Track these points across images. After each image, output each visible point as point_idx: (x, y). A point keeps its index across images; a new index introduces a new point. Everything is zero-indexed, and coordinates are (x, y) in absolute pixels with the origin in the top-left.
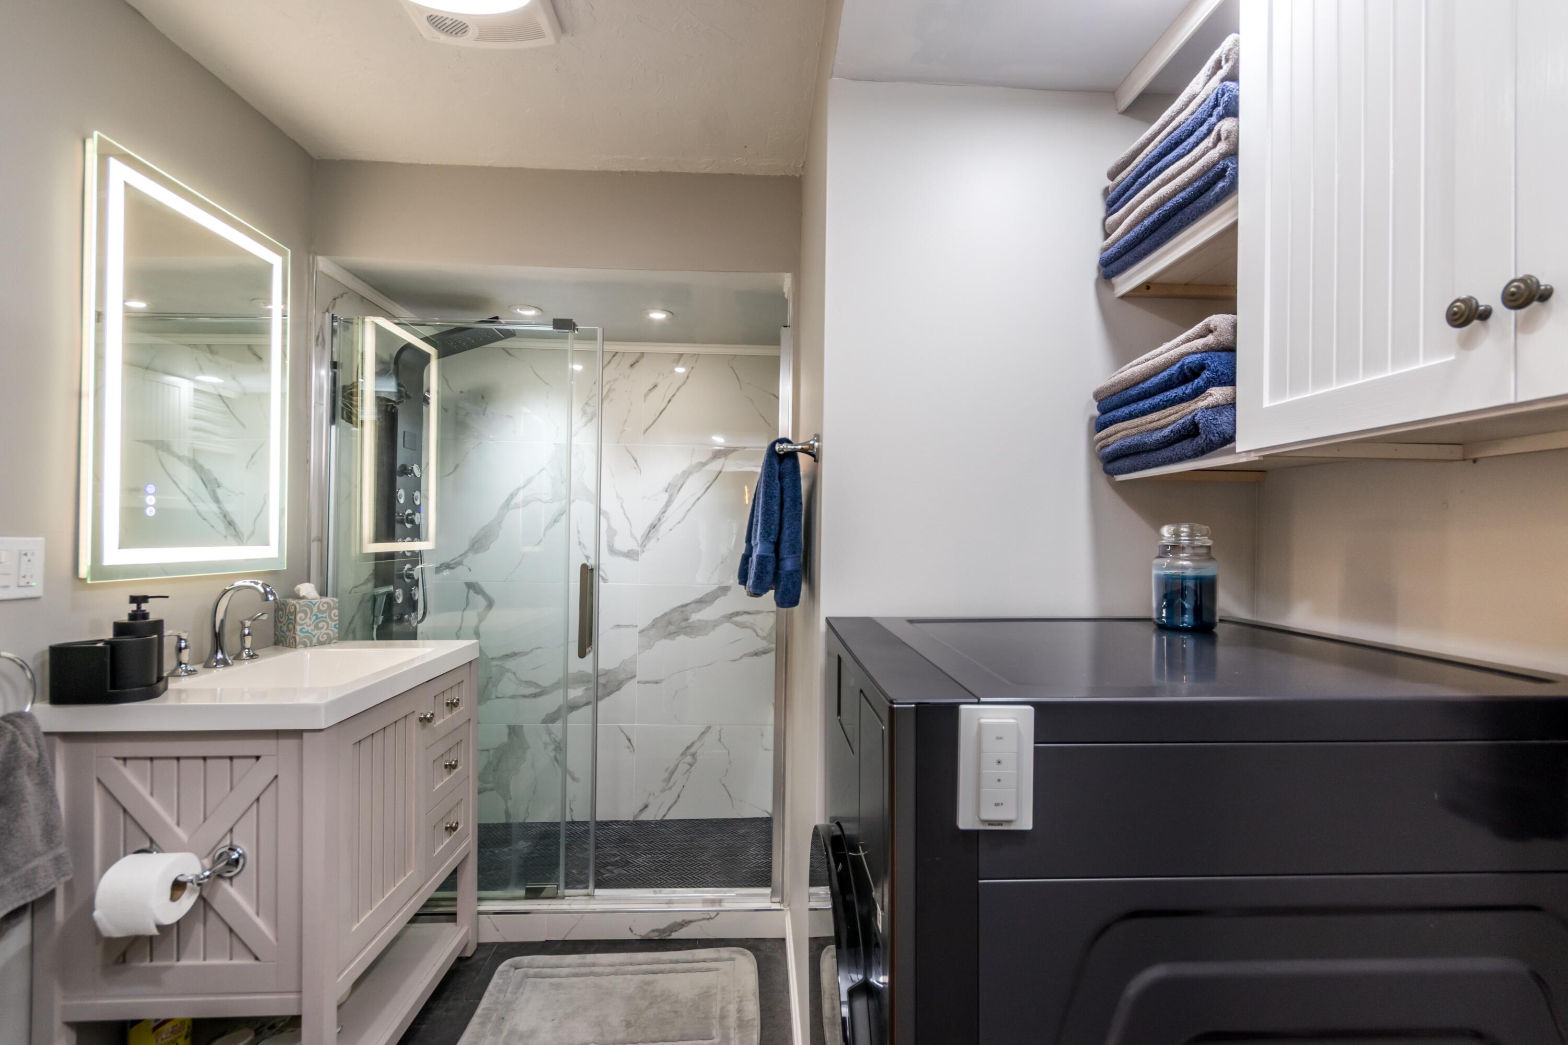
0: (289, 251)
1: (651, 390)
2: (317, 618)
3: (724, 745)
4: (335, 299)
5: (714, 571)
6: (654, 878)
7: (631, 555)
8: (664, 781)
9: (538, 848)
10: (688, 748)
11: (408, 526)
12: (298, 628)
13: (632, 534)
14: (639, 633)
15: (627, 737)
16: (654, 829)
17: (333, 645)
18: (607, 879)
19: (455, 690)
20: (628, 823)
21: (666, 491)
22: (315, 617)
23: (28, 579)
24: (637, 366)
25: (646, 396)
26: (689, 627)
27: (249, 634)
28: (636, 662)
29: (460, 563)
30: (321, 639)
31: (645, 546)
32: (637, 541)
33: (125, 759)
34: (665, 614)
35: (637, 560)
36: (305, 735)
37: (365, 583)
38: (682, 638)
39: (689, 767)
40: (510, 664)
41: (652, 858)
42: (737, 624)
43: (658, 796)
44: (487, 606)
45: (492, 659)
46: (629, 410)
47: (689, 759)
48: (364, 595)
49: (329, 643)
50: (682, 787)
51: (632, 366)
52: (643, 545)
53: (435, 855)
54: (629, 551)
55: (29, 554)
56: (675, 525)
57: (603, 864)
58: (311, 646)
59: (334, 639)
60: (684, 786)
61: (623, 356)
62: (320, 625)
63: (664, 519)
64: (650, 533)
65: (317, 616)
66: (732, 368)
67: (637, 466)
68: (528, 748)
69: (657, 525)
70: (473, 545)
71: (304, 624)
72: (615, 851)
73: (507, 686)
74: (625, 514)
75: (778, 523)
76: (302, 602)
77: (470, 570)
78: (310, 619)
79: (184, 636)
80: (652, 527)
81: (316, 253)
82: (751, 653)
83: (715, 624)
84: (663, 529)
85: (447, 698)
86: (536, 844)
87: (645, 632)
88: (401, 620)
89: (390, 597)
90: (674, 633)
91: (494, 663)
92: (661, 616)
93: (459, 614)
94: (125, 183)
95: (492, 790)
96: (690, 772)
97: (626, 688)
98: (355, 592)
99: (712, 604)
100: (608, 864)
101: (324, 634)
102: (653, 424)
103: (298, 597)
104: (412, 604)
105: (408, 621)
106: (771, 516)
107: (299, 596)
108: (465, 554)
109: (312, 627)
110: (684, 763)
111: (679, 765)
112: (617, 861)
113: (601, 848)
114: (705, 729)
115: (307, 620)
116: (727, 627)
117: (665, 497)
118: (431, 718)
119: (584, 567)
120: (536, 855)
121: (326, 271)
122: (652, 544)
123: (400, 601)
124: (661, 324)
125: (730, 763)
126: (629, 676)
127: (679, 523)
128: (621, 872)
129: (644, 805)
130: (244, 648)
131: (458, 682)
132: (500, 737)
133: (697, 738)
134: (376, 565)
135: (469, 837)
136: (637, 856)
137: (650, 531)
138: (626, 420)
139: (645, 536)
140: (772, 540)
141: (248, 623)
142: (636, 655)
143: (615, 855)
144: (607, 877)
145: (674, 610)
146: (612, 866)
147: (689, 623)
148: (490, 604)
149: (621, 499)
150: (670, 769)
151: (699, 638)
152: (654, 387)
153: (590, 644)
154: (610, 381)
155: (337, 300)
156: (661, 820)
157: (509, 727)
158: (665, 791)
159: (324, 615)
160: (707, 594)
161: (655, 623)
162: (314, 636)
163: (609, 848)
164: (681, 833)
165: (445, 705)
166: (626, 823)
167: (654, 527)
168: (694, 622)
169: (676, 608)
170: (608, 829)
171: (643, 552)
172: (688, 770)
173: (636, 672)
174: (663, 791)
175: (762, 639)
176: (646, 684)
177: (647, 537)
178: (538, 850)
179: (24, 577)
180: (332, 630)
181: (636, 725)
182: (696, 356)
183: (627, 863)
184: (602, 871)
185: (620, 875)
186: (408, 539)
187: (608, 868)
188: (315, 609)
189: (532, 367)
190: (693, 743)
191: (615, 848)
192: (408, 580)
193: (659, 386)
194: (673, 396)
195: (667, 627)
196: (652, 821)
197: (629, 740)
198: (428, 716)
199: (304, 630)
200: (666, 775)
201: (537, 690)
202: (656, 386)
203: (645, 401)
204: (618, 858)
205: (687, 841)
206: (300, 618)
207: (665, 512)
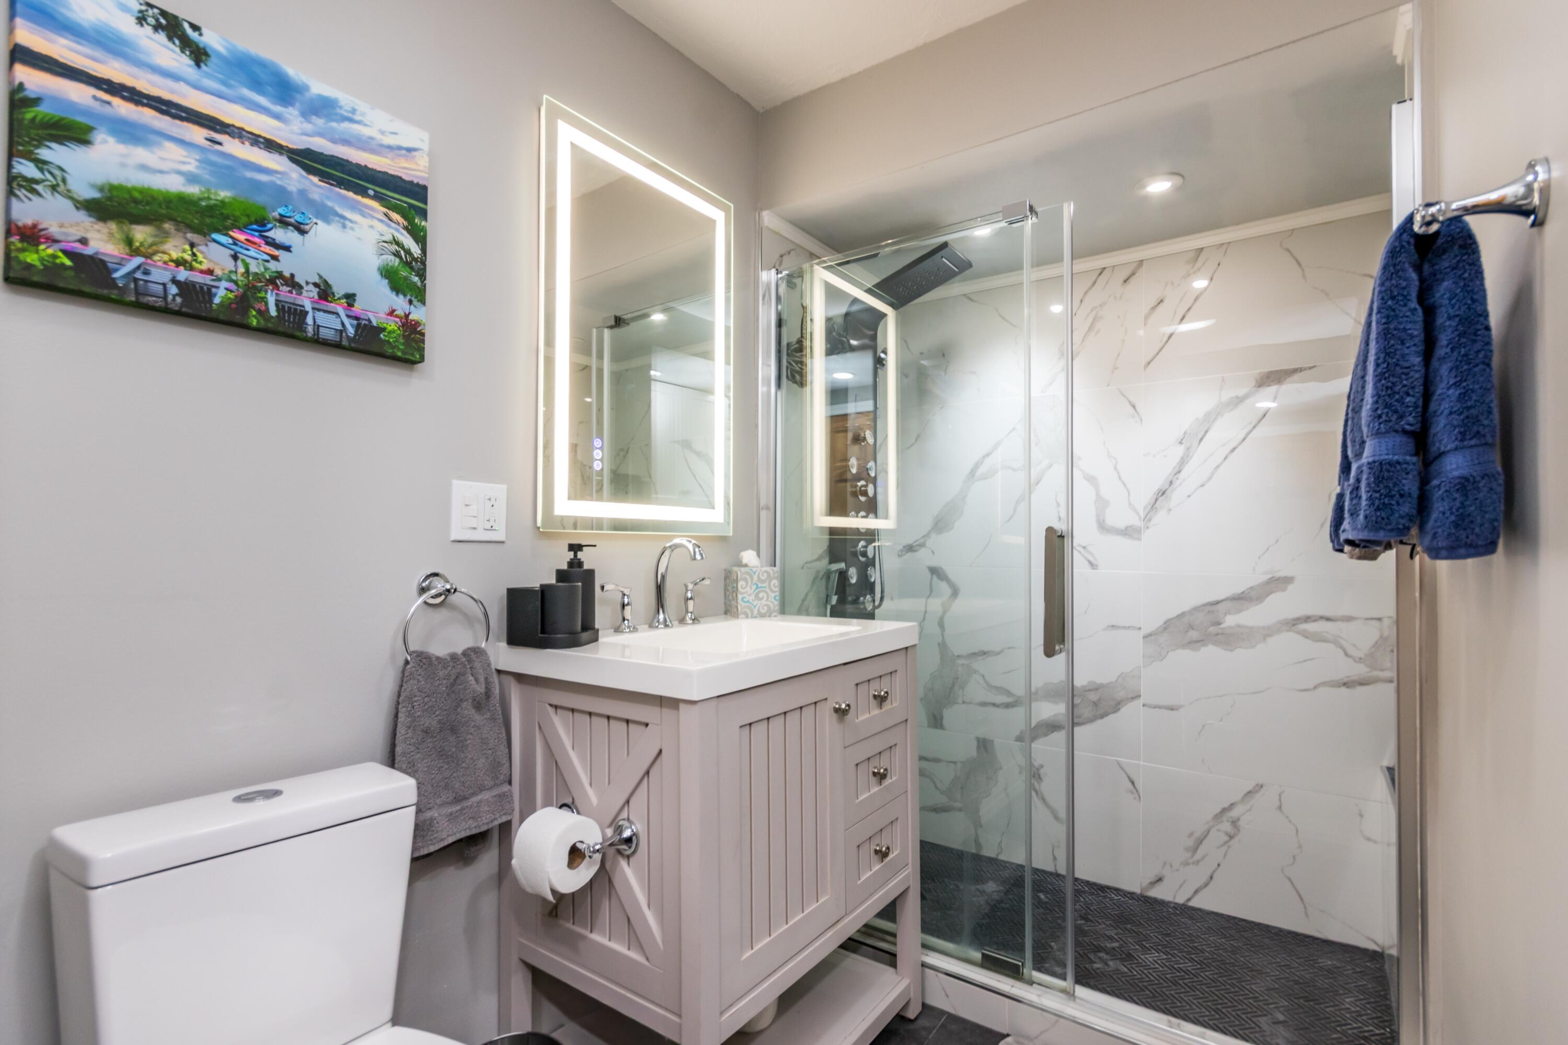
0: (732, 205)
1: (1154, 308)
2: (757, 588)
3: (1287, 817)
4: (782, 256)
5: (1263, 555)
6: (1171, 995)
7: (1129, 532)
8: (1187, 849)
9: (1011, 897)
10: (1224, 811)
11: (863, 499)
12: (740, 597)
13: (1130, 504)
14: (1144, 638)
15: (1128, 777)
16: (1172, 916)
17: (773, 618)
18: (1098, 971)
19: (886, 680)
20: (1134, 896)
21: (1181, 443)
22: (755, 586)
23: (492, 523)
24: (1133, 280)
25: (1147, 317)
26: (1223, 634)
27: (691, 598)
28: (1140, 677)
29: (922, 545)
30: (763, 611)
31: (1150, 520)
32: (1138, 513)
33: (556, 707)
34: (1183, 615)
35: (1140, 539)
36: (682, 706)
37: (819, 559)
38: (1210, 651)
39: (1226, 838)
40: (978, 664)
41: (1168, 960)
42: (1306, 635)
43: (1178, 870)
44: (952, 595)
45: (958, 656)
46: (1123, 341)
47: (1226, 826)
48: (818, 572)
49: (770, 616)
50: (1216, 865)
51: (1125, 281)
52: (1147, 519)
53: (859, 882)
54: (1126, 528)
55: (493, 499)
56: (1196, 489)
57: (1093, 947)
58: (752, 617)
59: (774, 611)
60: (1219, 865)
61: (1113, 271)
62: (761, 595)
63: (1178, 482)
64: (1158, 502)
65: (757, 585)
66: (1288, 250)
67: (1135, 413)
68: (1001, 768)
69: (1167, 492)
70: (936, 524)
71: (746, 592)
72: (1112, 933)
73: (975, 690)
74: (1120, 478)
75: (1422, 391)
76: (743, 569)
77: (933, 553)
78: (751, 588)
79: (627, 592)
80: (1160, 494)
81: (762, 210)
82: (1332, 681)
83: (1267, 633)
84: (1176, 496)
85: (874, 689)
86: (1008, 891)
87: (1153, 637)
88: (856, 601)
89: (843, 575)
90: (1198, 641)
91: (960, 661)
92: (1176, 617)
93: (923, 600)
94: (572, 143)
95: (960, 810)
96: (1229, 847)
97: (1125, 710)
98: (808, 568)
99: (1261, 602)
100: (1099, 949)
101: (765, 605)
102: (1158, 354)
103: (740, 564)
104: (869, 587)
105: (863, 603)
106: (1404, 377)
107: (742, 562)
108: (927, 535)
109: (753, 597)
110: (1219, 830)
111: (1210, 833)
112: (1114, 948)
113: (1092, 921)
114: (1254, 788)
115: (748, 588)
116: (1288, 638)
117: (1180, 451)
118: (846, 710)
119: (1050, 531)
120: (1007, 906)
121: (771, 227)
122: (1160, 517)
123: (853, 581)
124: (1166, 204)
125: (1300, 847)
126: (1130, 696)
127: (1202, 486)
128: (1120, 968)
129: (1156, 876)
130: (687, 612)
131: (890, 671)
132: (965, 749)
133: (1240, 798)
134: (831, 540)
135: (908, 868)
136: (1146, 950)
137: (1156, 500)
138: (1119, 354)
139: (1150, 507)
140: (1408, 427)
141: (690, 586)
142: (1140, 667)
143: (1111, 938)
144: (1098, 969)
145: (1196, 609)
146: (1107, 954)
147: (1221, 629)
148: (955, 592)
149: (1115, 459)
150: (1197, 835)
151: (1239, 652)
152: (1159, 303)
153: (1062, 641)
154: (1096, 307)
155: (784, 257)
156: (1183, 905)
157: (978, 739)
158: (1188, 864)
159: (764, 585)
160: (1251, 588)
161: (1167, 625)
162: (755, 607)
163: (1103, 926)
164: (1215, 934)
165: (871, 697)
166: (1131, 895)
167: (1163, 493)
168: (1230, 627)
169: (1200, 607)
170: (1105, 897)
171: (1148, 528)
172: (1226, 843)
173: (1140, 691)
174: (1186, 864)
175: (1355, 661)
176: (1155, 710)
177: (1153, 506)
178: (1010, 900)
179: (488, 521)
180: (772, 602)
181: (1142, 763)
182: (1224, 247)
183: (1129, 956)
184: (1092, 956)
185: (1117, 971)
186: (862, 513)
187: (1101, 954)
188: (755, 578)
189: (997, 310)
190: (1232, 804)
191: (1112, 928)
192: (862, 559)
193: (1166, 301)
194: (1189, 309)
195: (1187, 632)
196: (1170, 902)
197: (1133, 783)
198: (843, 706)
199: (745, 600)
200: (1191, 843)
201: (1010, 700)
202: (1162, 301)
203: (1145, 324)
204: (1116, 945)
205: (1225, 950)
206: (742, 586)
207: (1179, 472)
